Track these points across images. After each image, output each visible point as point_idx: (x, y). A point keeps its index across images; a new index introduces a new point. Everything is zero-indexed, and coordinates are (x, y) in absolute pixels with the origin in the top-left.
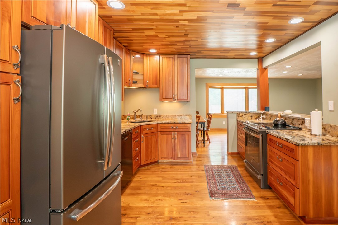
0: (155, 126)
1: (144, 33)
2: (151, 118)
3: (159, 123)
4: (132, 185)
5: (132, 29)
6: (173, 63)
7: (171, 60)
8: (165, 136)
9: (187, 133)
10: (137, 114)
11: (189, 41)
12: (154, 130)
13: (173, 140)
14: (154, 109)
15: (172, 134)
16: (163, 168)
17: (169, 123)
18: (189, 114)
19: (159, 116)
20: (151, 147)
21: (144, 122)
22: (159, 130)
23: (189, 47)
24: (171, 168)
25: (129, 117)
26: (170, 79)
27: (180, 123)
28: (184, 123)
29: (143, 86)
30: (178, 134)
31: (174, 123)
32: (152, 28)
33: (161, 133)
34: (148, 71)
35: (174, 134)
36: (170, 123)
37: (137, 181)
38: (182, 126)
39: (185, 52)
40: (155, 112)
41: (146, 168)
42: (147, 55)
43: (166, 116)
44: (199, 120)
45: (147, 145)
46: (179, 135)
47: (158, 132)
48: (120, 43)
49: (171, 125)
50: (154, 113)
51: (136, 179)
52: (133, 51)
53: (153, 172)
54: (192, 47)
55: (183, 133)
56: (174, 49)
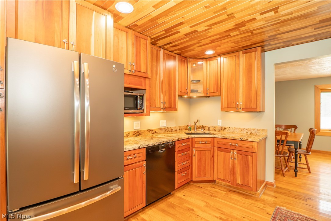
0: (210, 139)
1: (179, 32)
2: (215, 130)
3: (215, 137)
4: (171, 200)
5: (165, 31)
6: (237, 62)
7: (235, 59)
8: (222, 153)
9: (251, 154)
10: (198, 124)
11: (243, 24)
12: (209, 145)
13: (231, 161)
14: (219, 120)
15: (230, 152)
16: (215, 192)
17: (226, 138)
18: (264, 129)
19: (223, 128)
20: (205, 163)
21: (205, 134)
22: (216, 145)
23: (250, 34)
24: (225, 194)
25: (190, 127)
26: (234, 83)
27: (241, 140)
28: (247, 141)
29: (203, 95)
30: (238, 153)
31: (233, 139)
32: (182, 22)
33: (217, 149)
34: (208, 77)
35: (233, 152)
36: (228, 139)
37: (179, 197)
38: (244, 143)
39: (250, 44)
40: (220, 123)
41: (199, 185)
42: (207, 59)
43: (231, 129)
44: (286, 137)
45: (200, 160)
46: (239, 155)
47: (214, 147)
48: (171, 52)
49: (229, 142)
50: (218, 125)
51: (179, 194)
52: (190, 58)
53: (202, 192)
54: (254, 32)
55: (245, 153)
56: (232, 43)
